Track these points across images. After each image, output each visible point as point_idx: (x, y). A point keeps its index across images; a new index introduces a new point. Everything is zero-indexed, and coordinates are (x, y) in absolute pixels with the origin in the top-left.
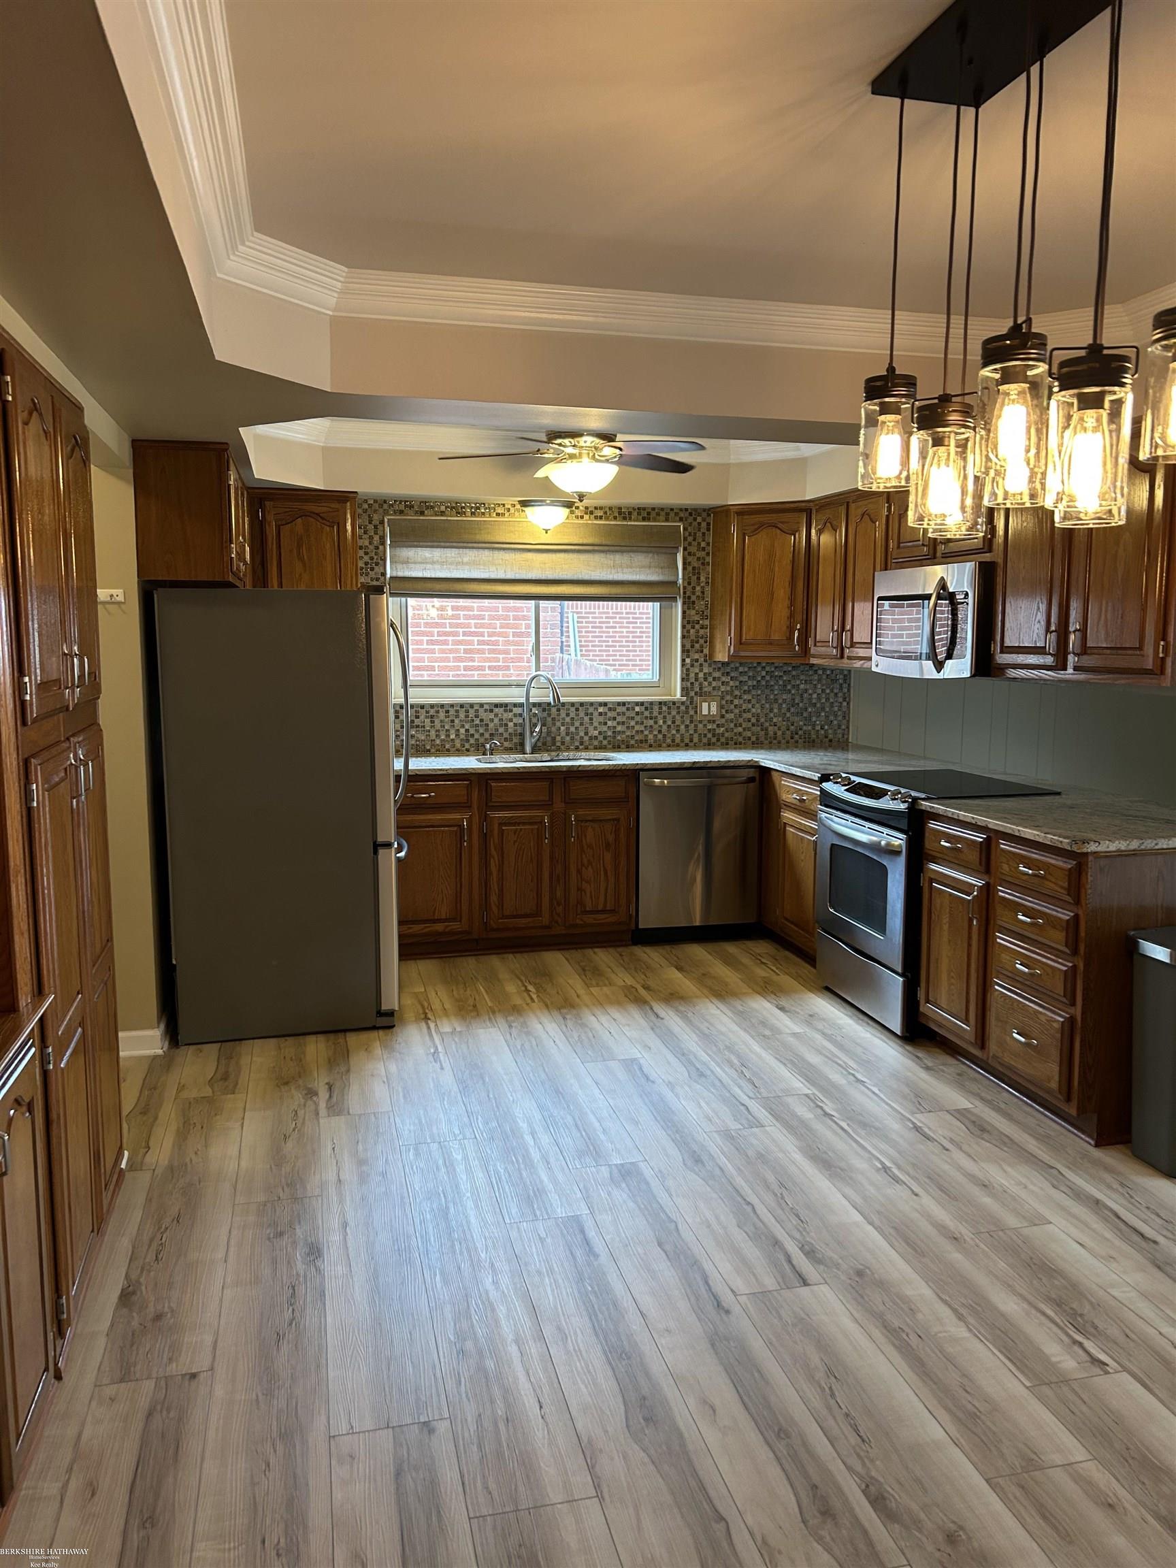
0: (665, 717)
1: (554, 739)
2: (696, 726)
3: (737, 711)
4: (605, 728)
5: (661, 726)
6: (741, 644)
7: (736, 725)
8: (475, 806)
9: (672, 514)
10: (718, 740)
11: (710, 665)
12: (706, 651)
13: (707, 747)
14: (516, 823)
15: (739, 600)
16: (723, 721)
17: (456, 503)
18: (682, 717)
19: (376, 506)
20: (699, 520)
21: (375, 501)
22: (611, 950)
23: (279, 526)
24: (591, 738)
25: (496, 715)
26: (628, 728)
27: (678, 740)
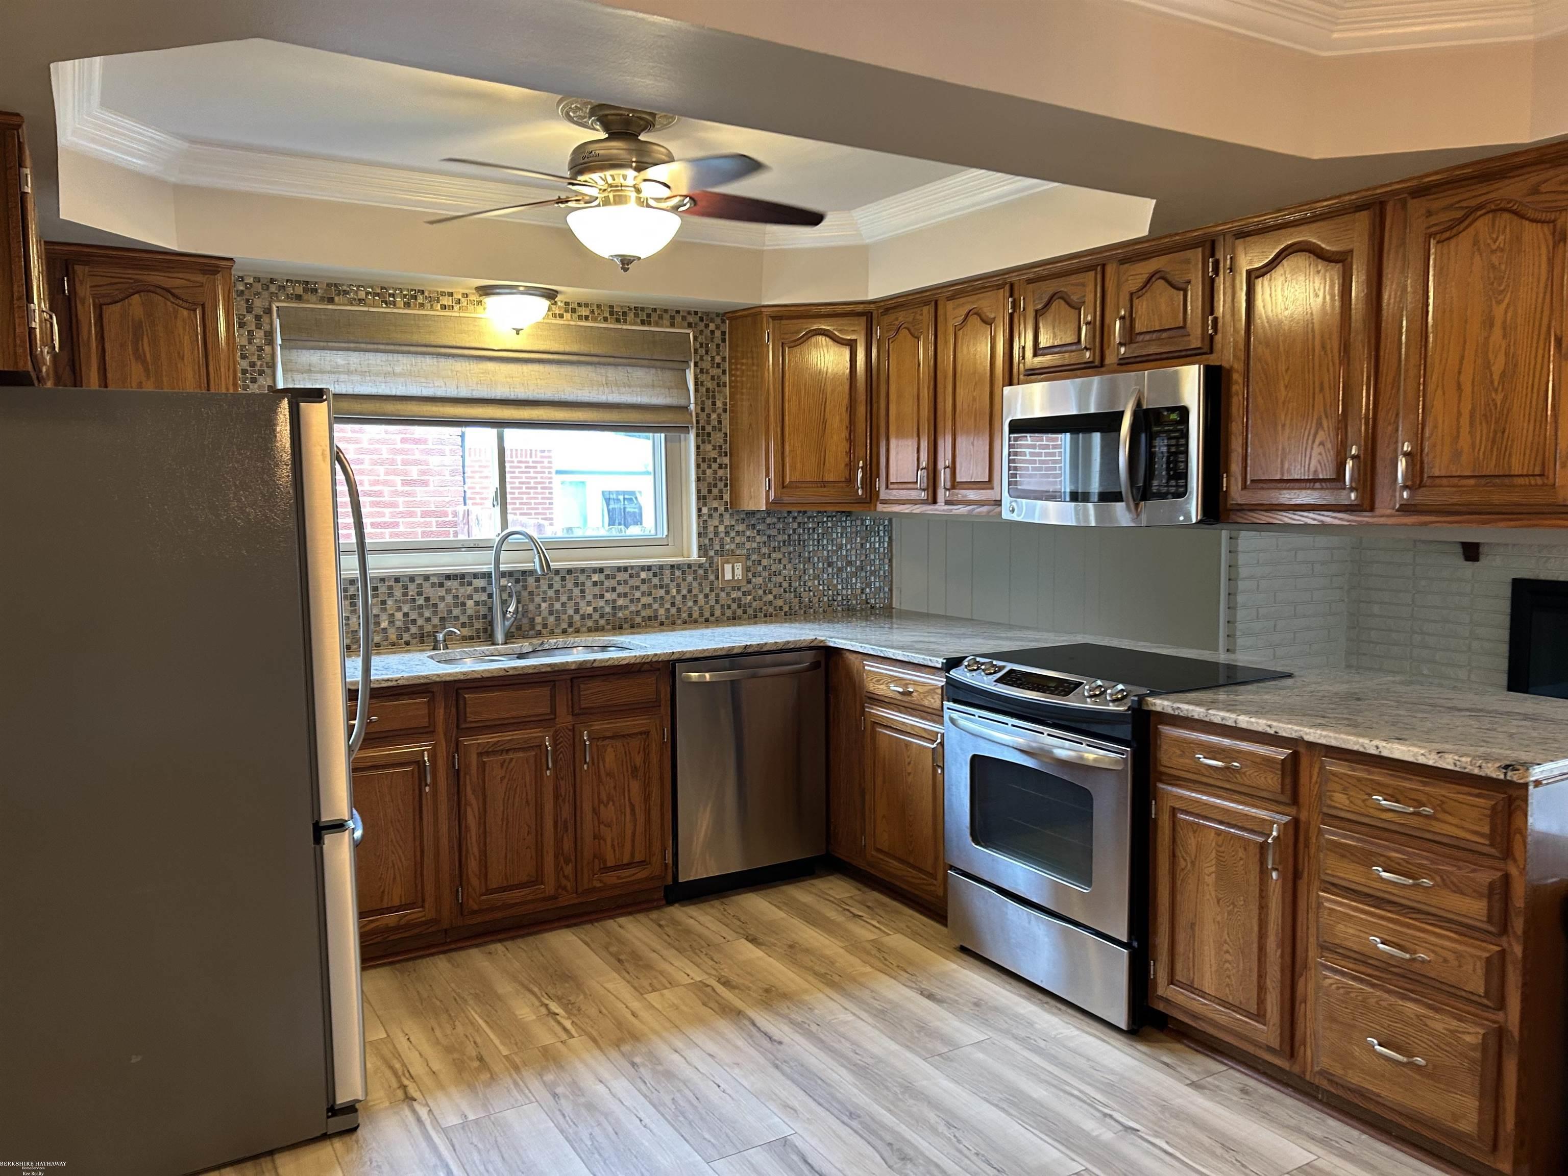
0: (678, 585)
1: (532, 620)
2: (717, 595)
3: (766, 574)
4: (601, 603)
5: (674, 597)
6: (783, 487)
7: (765, 592)
8: (440, 728)
9: (678, 319)
10: (745, 612)
11: (732, 515)
12: (727, 497)
13: (731, 621)
14: (502, 751)
15: (779, 429)
16: (750, 586)
17: (382, 288)
18: (700, 584)
19: (258, 287)
20: (712, 326)
21: (257, 280)
22: (641, 917)
23: (101, 306)
24: (583, 617)
25: (448, 591)
26: (632, 601)
27: (696, 615)
